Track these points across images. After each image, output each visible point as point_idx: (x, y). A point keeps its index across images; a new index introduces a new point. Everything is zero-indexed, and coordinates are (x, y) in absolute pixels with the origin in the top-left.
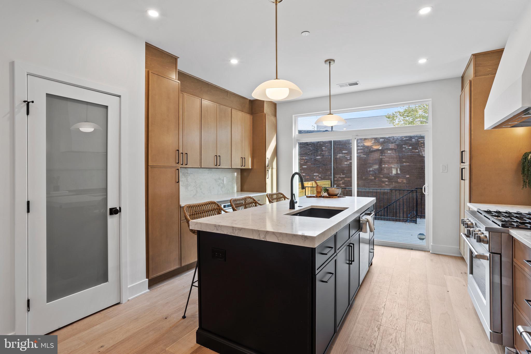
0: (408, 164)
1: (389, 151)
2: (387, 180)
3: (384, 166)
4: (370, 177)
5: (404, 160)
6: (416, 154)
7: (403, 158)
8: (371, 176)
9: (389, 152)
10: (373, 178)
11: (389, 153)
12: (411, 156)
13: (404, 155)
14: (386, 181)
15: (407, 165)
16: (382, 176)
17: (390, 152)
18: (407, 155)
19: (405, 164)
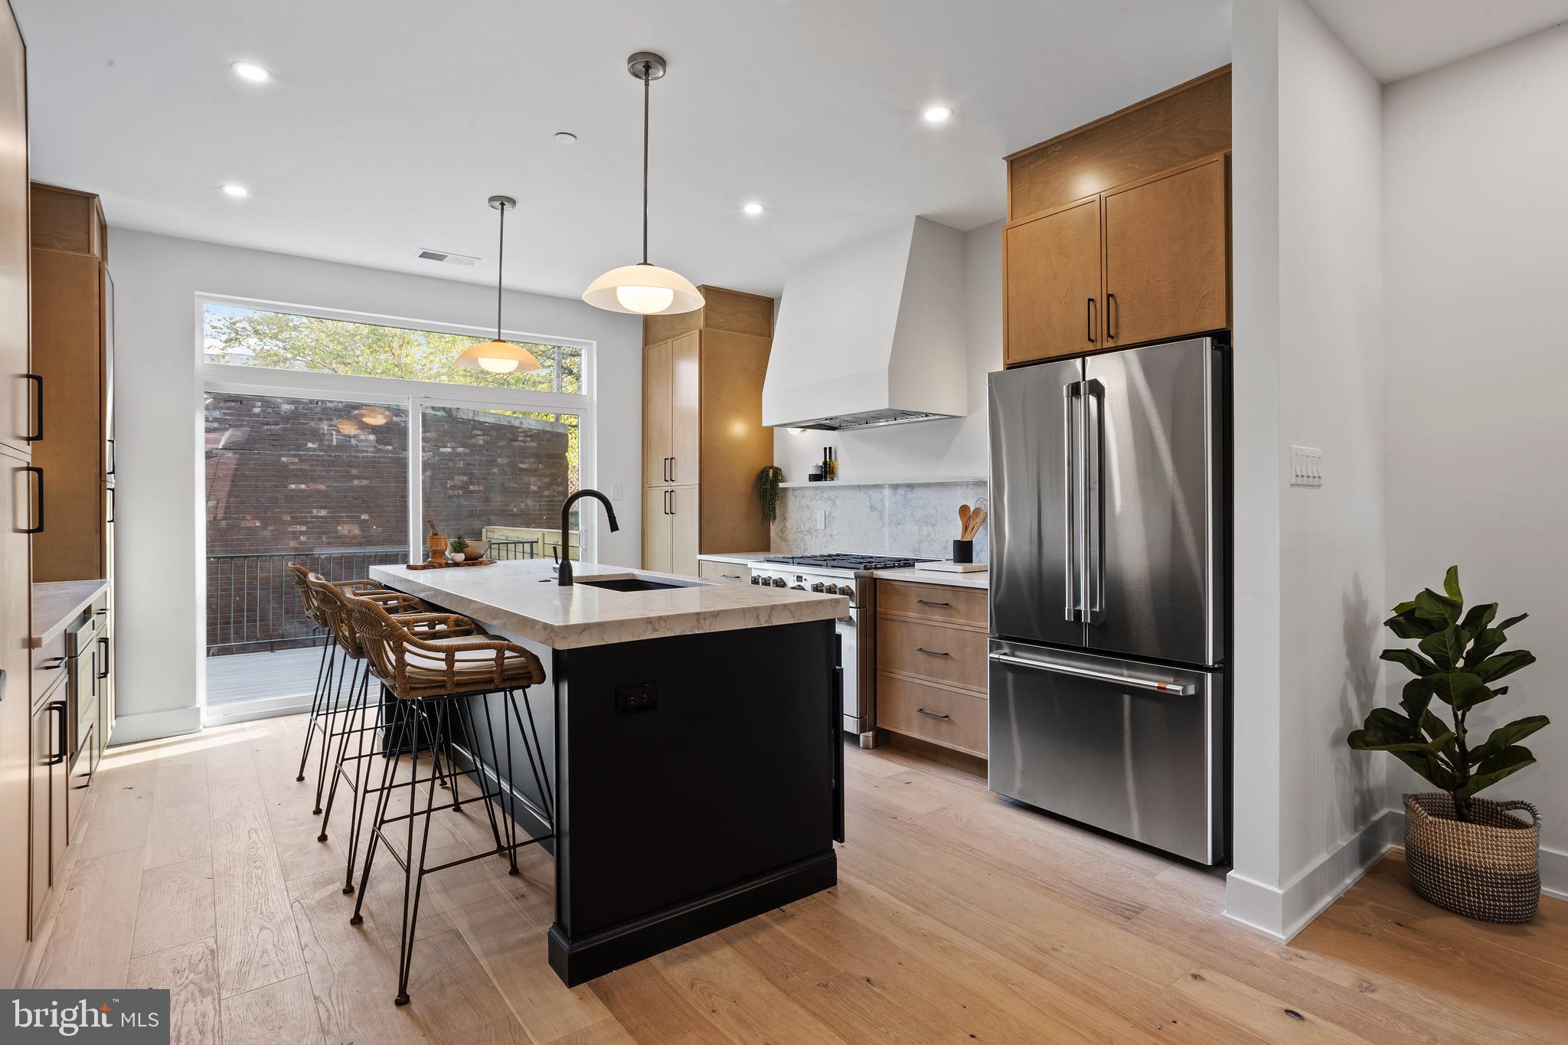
0: (365, 482)
1: (313, 443)
2: (304, 528)
3: (293, 486)
4: (247, 522)
5: (354, 472)
6: (386, 457)
7: (353, 467)
8: (249, 517)
9: (310, 445)
10: (257, 524)
11: (310, 449)
12: (374, 462)
13: (356, 457)
14: (302, 533)
15: (362, 487)
16: (289, 519)
17: (315, 446)
18: (363, 457)
19: (356, 482)
